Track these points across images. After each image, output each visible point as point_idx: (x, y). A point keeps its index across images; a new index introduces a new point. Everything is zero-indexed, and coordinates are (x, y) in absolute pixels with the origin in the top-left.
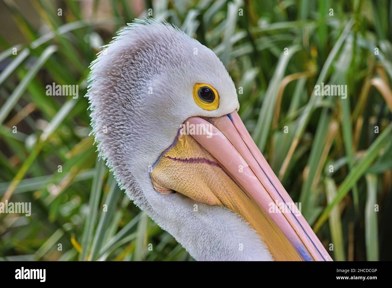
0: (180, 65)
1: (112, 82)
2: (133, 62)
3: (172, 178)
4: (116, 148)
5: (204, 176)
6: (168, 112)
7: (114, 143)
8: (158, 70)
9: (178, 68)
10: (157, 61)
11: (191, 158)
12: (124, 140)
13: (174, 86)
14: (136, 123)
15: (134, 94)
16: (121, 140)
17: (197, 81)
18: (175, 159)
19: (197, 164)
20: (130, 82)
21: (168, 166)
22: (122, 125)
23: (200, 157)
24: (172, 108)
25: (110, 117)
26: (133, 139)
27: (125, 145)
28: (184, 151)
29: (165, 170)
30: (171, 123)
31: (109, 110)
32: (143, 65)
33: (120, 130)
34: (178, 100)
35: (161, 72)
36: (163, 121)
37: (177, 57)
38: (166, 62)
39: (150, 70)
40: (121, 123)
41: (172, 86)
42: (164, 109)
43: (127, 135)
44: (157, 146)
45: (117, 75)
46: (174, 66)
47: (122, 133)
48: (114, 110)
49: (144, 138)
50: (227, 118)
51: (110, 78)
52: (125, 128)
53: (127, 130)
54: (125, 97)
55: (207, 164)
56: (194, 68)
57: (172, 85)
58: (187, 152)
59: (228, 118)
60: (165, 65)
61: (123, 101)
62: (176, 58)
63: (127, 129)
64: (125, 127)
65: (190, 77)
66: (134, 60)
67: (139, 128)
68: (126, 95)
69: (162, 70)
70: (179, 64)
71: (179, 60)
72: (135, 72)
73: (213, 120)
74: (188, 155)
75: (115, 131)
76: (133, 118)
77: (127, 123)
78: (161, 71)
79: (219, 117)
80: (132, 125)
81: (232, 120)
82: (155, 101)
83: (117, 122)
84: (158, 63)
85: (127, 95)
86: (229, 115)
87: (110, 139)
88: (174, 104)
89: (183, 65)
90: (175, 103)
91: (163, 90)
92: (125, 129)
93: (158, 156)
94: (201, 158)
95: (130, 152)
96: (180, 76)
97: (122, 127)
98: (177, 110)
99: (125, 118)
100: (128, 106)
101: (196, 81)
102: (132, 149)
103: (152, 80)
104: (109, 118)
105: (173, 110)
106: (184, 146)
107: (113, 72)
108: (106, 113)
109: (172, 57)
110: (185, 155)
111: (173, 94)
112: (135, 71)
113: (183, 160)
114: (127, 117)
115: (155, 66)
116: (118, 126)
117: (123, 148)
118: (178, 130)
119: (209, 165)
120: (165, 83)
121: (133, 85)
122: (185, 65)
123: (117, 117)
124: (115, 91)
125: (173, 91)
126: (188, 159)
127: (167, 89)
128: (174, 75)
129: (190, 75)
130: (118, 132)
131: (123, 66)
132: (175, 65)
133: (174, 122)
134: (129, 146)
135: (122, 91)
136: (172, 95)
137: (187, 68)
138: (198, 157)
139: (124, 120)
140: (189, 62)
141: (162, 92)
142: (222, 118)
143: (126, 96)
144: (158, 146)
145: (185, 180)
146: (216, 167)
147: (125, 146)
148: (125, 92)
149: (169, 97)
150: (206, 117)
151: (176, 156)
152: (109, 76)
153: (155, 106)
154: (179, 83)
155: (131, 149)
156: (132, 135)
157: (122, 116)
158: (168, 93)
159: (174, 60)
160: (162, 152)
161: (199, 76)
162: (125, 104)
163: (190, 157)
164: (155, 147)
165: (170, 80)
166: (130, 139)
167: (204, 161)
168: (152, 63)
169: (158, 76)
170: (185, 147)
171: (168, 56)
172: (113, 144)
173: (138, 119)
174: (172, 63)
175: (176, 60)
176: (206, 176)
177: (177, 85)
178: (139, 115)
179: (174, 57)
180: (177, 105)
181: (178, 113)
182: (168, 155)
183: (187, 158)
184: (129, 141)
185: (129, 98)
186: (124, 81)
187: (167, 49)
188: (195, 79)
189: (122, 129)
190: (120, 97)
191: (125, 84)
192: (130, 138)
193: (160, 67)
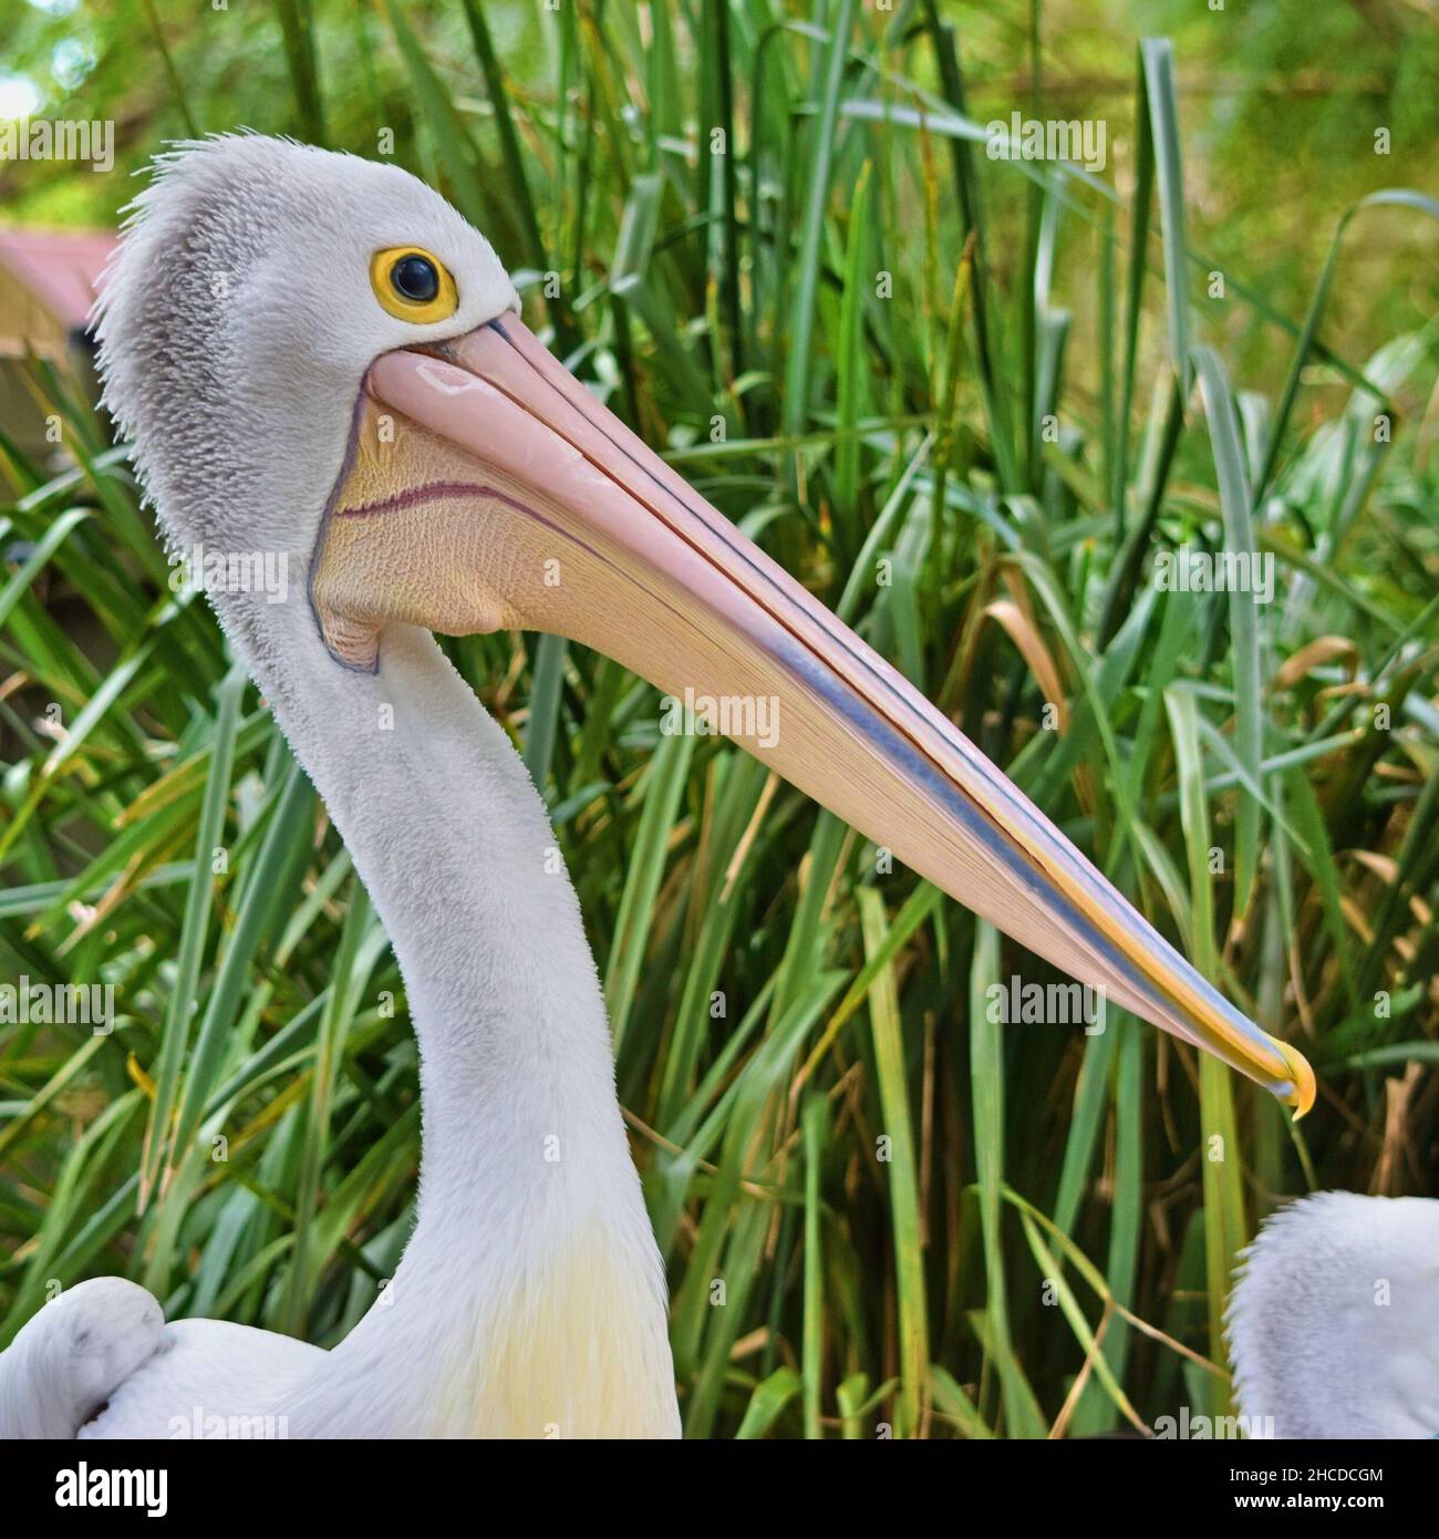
0: (317, 214)
1: (156, 341)
2: (189, 257)
3: (370, 577)
4: (201, 521)
5: (453, 537)
6: (314, 360)
7: (194, 508)
8: (257, 246)
9: (314, 224)
10: (248, 224)
11: (404, 491)
12: (221, 493)
13: (312, 277)
14: (244, 435)
15: (216, 350)
16: (212, 498)
17: (374, 245)
18: (363, 511)
19: (425, 506)
20: (198, 318)
21: (352, 544)
22: (210, 451)
23: (428, 482)
24: (323, 341)
25: (172, 438)
26: (243, 486)
27: (227, 508)
28: (381, 474)
29: (346, 558)
30: (331, 389)
31: (166, 420)
32: (214, 253)
33: (206, 467)
34: (334, 315)
35: (267, 250)
36: (307, 392)
37: (302, 195)
38: (273, 217)
39: (235, 258)
40: (205, 445)
41: (307, 278)
42: (301, 355)
43: (227, 478)
44: (306, 488)
45: (162, 314)
46: (301, 222)
47: (213, 475)
48: (180, 414)
49: (270, 472)
50: (491, 333)
51: (147, 331)
52: (219, 459)
53: (224, 464)
54: (197, 371)
55: (452, 499)
56: (357, 214)
57: (307, 274)
58: (391, 475)
59: (495, 333)
60: (276, 229)
61: (195, 383)
62: (299, 199)
63: (226, 461)
64: (217, 455)
65: (352, 238)
66: (191, 250)
67: (250, 449)
68: (198, 362)
69: (268, 242)
70: (312, 211)
71: (310, 201)
72: (202, 287)
73: (451, 347)
74: (393, 485)
75: (191, 474)
76: (232, 421)
77: (221, 442)
78: (268, 246)
79: (466, 334)
80: (234, 443)
81: (505, 336)
82: (268, 338)
83: (191, 445)
84: (252, 228)
85: (203, 363)
86: (493, 324)
87: (182, 497)
88: (324, 327)
89: (327, 213)
90: (327, 325)
91: (286, 298)
92: (218, 463)
93: (316, 521)
94: (432, 483)
95: (243, 529)
96: (324, 245)
97: (209, 458)
98: (337, 343)
99: (213, 430)
100: (211, 392)
101: (372, 246)
102: (246, 518)
103: (248, 282)
104: (171, 441)
105: (325, 347)
106: (378, 458)
107: (151, 311)
108: (160, 430)
109: (287, 200)
110: (388, 487)
111: (313, 298)
112: (200, 282)
113: (384, 505)
114: (216, 425)
115: (247, 240)
116: (196, 456)
117: (222, 517)
118: (352, 406)
119: (458, 500)
120: (283, 275)
121: (207, 323)
122: (330, 210)
123: (190, 433)
124: (171, 363)
125: (313, 292)
126: (396, 499)
127: (295, 291)
128: (308, 246)
129: (352, 233)
130: (200, 474)
131: (170, 284)
132: (302, 218)
133: (337, 384)
134: (239, 510)
135: (188, 354)
136: (314, 303)
137: (339, 216)
138: (423, 482)
139: (211, 437)
140: (339, 199)
141: (283, 302)
142: (476, 336)
143: (200, 366)
144: (310, 487)
145: (404, 573)
146: (480, 499)
147: (227, 513)
148: (196, 353)
149: (306, 312)
150: (429, 343)
151: (361, 501)
152: (144, 328)
153: (274, 353)
154: (327, 266)
155: (244, 517)
156: (239, 473)
157: (204, 424)
158: (300, 301)
159: (295, 204)
160: (326, 500)
161: (377, 228)
162: (204, 389)
163: (400, 490)
164: (302, 492)
165: (298, 263)
166: (236, 490)
167: (442, 493)
168: (238, 237)
169: (261, 262)
170: (382, 461)
171: (276, 200)
172: (194, 512)
173: (244, 419)
174: (293, 217)
175: (302, 204)
176: (458, 534)
177: (320, 271)
178: (243, 405)
179: (294, 197)
180: (333, 329)
181: (340, 353)
182: (344, 505)
183: (393, 496)
184: (235, 496)
185: (207, 366)
186: (182, 323)
187: (267, 183)
188: (368, 240)
189: (211, 463)
190: (184, 374)
191: (188, 330)
192: (236, 484)
193: (261, 237)
